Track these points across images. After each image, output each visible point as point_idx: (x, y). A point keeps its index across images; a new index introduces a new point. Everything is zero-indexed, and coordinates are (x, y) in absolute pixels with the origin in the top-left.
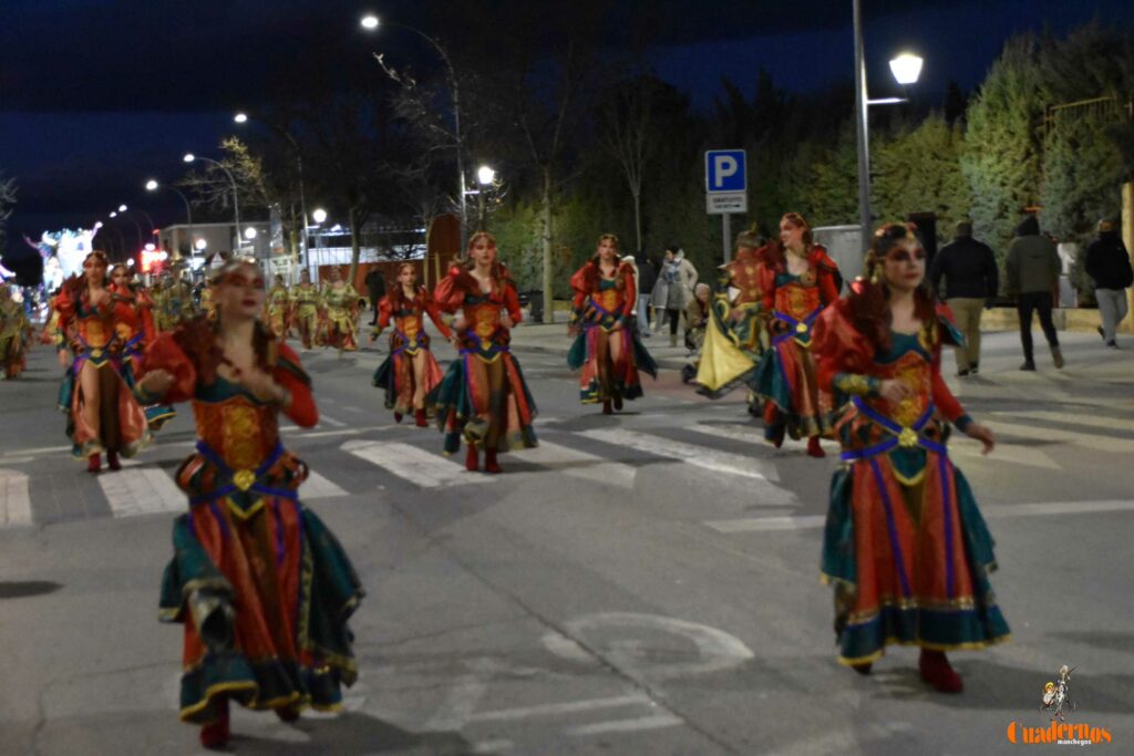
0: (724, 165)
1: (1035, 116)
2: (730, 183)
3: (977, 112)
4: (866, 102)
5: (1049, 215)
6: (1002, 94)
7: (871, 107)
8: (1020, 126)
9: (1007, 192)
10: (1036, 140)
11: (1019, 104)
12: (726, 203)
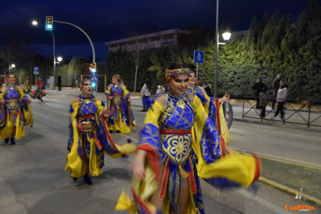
0: (36, 69)
1: (75, 66)
2: (37, 71)
3: (70, 65)
4: (55, 63)
5: (75, 77)
6: (72, 63)
7: (56, 64)
8: (73, 67)
9: (72, 74)
10: (75, 68)
11: (73, 64)
12: (36, 73)
